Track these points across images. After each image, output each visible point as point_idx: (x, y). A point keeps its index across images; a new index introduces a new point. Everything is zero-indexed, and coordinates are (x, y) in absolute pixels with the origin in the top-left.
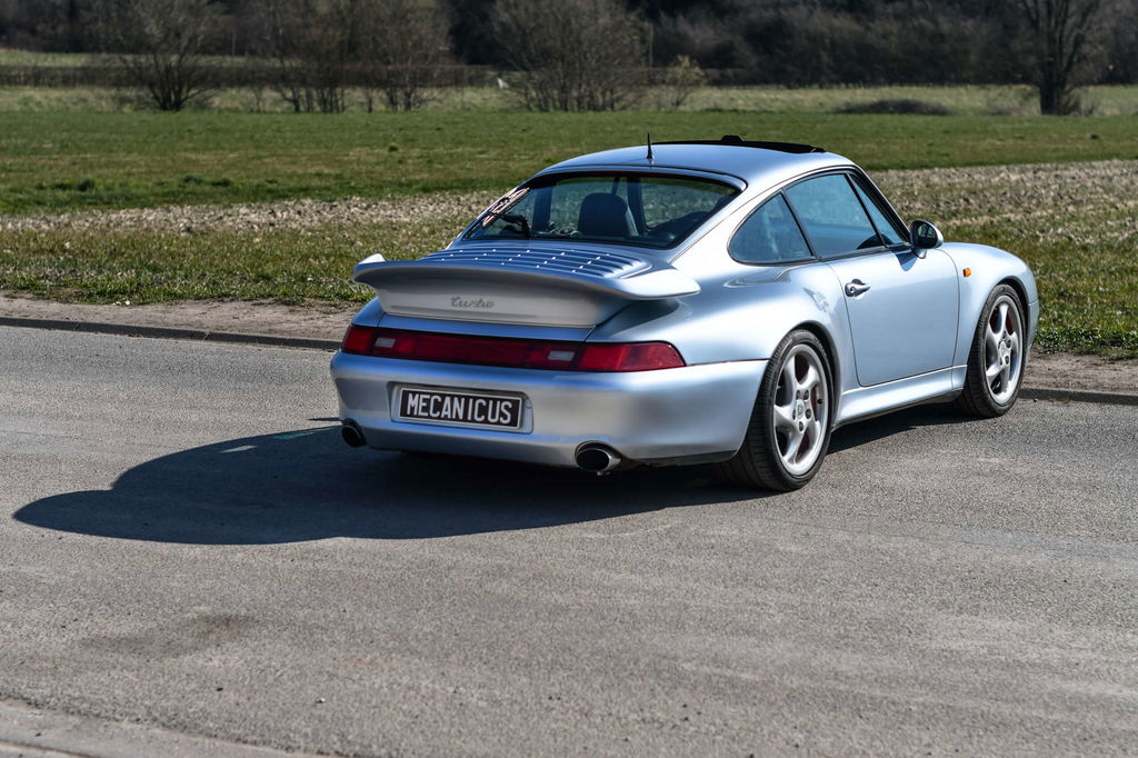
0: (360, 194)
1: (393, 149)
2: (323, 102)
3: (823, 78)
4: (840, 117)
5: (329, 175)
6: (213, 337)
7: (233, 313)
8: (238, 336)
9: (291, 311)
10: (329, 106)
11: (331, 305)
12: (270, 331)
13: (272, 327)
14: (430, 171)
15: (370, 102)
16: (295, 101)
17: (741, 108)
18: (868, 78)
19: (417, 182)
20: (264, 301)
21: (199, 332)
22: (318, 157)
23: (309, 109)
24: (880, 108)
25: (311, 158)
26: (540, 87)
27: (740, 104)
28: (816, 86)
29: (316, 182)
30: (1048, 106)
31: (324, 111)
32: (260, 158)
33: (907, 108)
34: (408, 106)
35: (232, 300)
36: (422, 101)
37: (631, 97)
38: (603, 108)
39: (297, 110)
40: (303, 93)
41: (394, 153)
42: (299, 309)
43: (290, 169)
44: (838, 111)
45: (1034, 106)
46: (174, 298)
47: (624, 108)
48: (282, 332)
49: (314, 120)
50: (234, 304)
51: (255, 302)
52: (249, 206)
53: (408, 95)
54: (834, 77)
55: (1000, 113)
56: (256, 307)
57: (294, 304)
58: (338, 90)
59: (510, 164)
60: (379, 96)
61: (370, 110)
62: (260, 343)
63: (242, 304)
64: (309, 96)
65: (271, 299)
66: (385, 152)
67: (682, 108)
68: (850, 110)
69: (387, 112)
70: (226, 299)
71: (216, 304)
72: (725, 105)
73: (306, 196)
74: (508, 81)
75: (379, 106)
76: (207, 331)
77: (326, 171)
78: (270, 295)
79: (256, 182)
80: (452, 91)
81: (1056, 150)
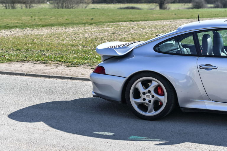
0: (29, 27)
1: (32, 17)
2: (12, 7)
3: (114, 2)
4: (119, 10)
5: (19, 23)
6: (27, 75)
7: (30, 66)
8: (35, 75)
9: (46, 65)
10: (13, 8)
11: (57, 64)
12: (44, 73)
13: (44, 71)
14: (42, 22)
15: (22, 7)
16: (6, 7)
17: (99, 8)
18: (123, 2)
19: (41, 24)
20: (37, 62)
21: (23, 74)
22: (16, 19)
23: (9, 8)
24: (127, 8)
25: (14, 19)
26: (57, 4)
27: (98, 7)
28: (112, 4)
29: (17, 25)
30: (161, 8)
31: (12, 9)
32: (3, 19)
33: (133, 8)
34: (30, 8)
35: (27, 62)
36: (33, 7)
37: (76, 6)
38: (70, 8)
39: (6, 8)
40: (7, 5)
41: (32, 18)
42: (48, 65)
43: (11, 22)
44: (118, 9)
45: (158, 8)
46: (10, 61)
47: (75, 8)
48: (48, 73)
49: (11, 11)
50: (29, 63)
51: (34, 63)
52: (4, 30)
53: (30, 5)
54: (116, 2)
55: (151, 9)
56: (36, 64)
57: (46, 63)
58: (15, 4)
59: (58, 20)
60: (24, 5)
61: (22, 8)
62: (42, 77)
63: (31, 63)
64: (9, 6)
65: (38, 62)
66: (30, 17)
67: (87, 8)
68: (121, 9)
69: (25, 9)
70: (26, 62)
71: (23, 63)
72: (95, 8)
73: (17, 28)
74: (49, 2)
75: (24, 8)
76: (25, 73)
77: (19, 22)
78: (38, 61)
79: (4, 24)
80: (38, 5)
81: (170, 17)
